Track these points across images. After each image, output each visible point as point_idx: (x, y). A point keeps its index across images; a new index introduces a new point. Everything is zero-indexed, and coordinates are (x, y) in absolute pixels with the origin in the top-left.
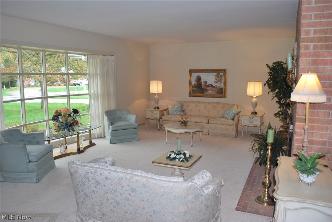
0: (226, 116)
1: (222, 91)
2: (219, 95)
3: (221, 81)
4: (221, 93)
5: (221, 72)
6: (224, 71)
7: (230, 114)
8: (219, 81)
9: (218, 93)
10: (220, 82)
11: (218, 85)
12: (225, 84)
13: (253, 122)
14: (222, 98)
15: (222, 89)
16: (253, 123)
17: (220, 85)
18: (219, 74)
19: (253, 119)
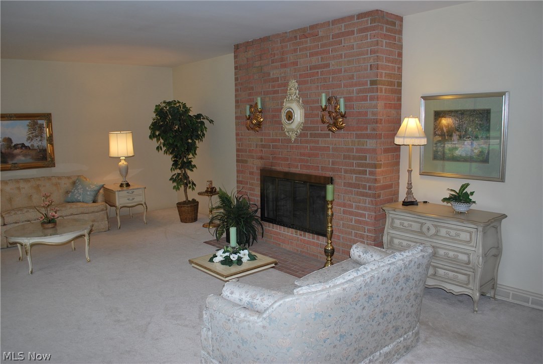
0: (80, 198)
1: (46, 154)
2: (40, 163)
3: (41, 137)
4: (44, 158)
5: (39, 118)
6: (48, 117)
7: (88, 193)
8: (37, 136)
9: (38, 159)
10: (39, 139)
11: (36, 143)
12: (50, 140)
13: (133, 199)
14: (48, 167)
15: (45, 150)
16: (135, 200)
17: (40, 143)
18: (37, 123)
19: (134, 193)
